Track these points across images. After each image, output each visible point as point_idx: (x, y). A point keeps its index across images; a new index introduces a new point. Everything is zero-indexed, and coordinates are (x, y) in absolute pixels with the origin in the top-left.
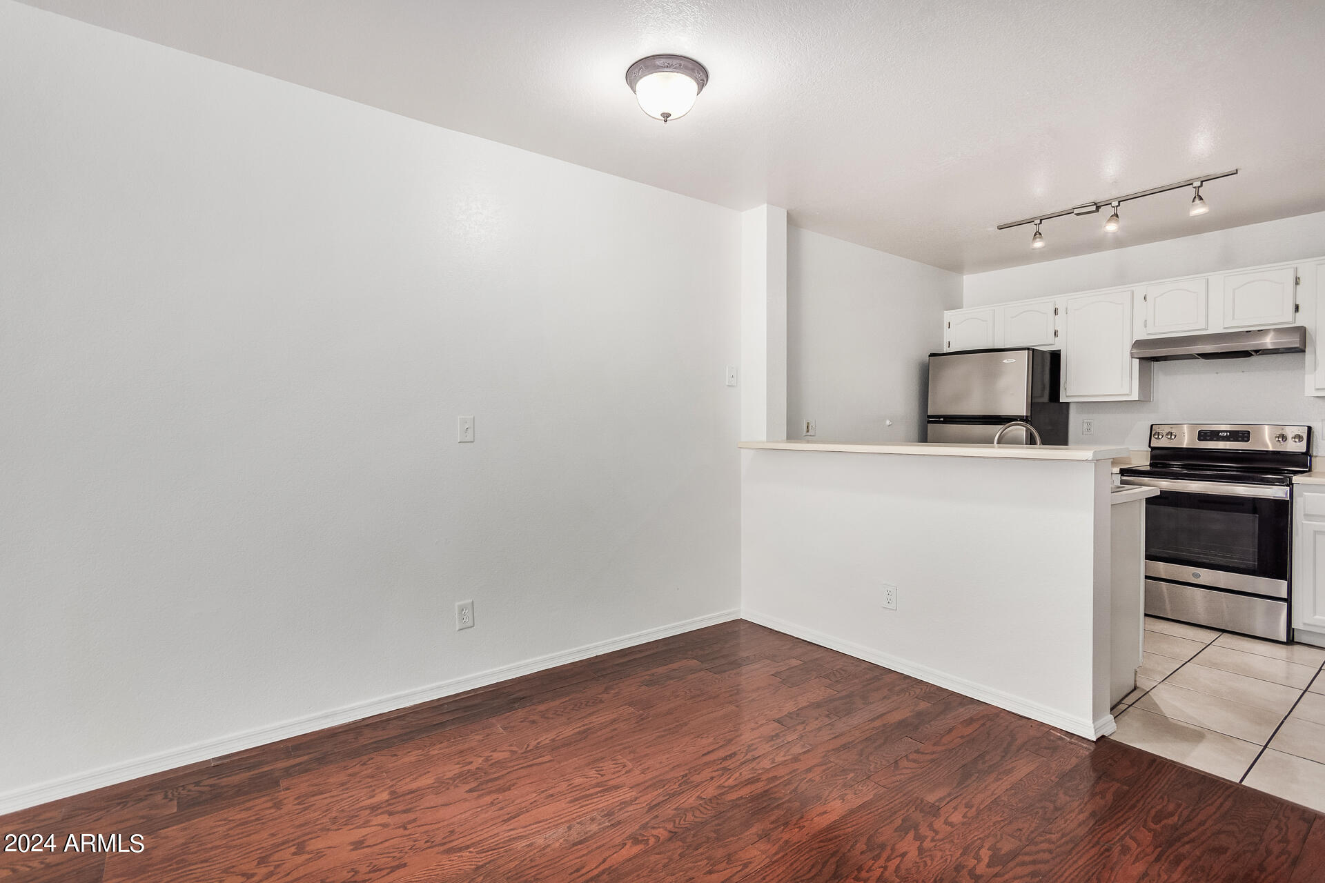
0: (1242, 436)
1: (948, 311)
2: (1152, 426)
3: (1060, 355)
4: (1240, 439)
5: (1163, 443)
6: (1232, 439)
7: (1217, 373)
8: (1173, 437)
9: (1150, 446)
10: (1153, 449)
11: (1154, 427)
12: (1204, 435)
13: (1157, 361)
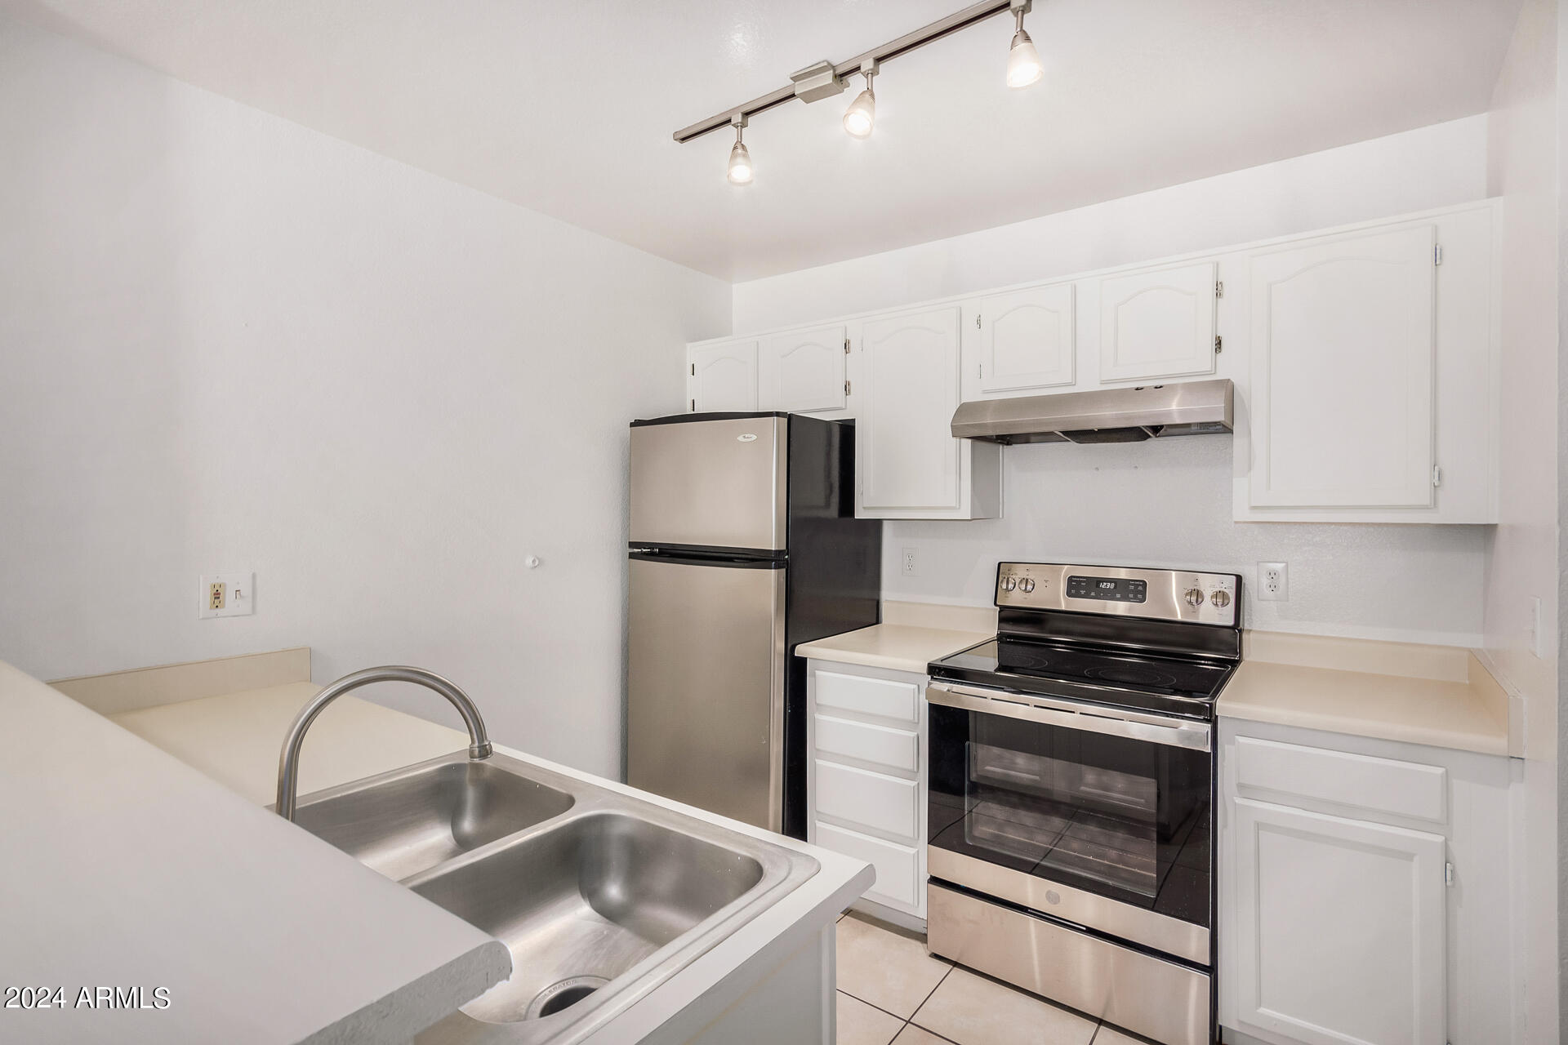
0: (1134, 590)
1: (692, 344)
2: (1000, 564)
3: (854, 427)
4: (1131, 596)
5: (1017, 598)
6: (1118, 596)
7: (1097, 469)
8: (1029, 587)
9: (995, 604)
10: (1003, 608)
11: (1002, 565)
12: (1077, 586)
13: (1009, 444)
